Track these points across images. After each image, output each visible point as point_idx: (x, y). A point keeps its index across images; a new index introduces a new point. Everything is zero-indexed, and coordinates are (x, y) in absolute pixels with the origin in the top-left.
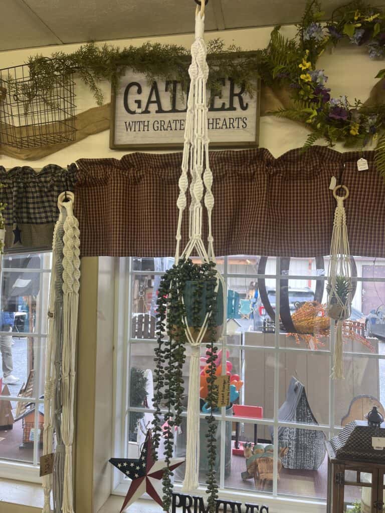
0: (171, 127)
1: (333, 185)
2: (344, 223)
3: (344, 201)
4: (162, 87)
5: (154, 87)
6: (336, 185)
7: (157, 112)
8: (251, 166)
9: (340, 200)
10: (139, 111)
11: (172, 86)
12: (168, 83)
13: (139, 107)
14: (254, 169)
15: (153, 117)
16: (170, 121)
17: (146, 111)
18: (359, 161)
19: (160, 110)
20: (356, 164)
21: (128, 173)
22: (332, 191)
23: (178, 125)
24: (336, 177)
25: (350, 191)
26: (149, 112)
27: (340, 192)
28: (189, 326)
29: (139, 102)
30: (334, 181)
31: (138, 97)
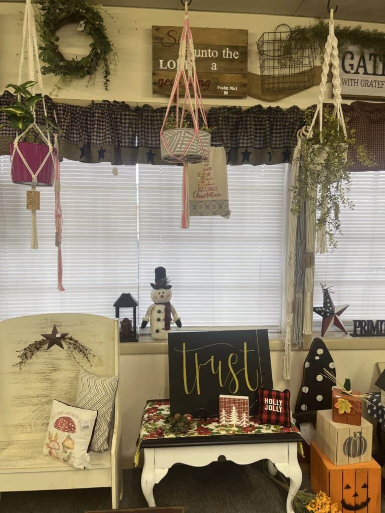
0: (372, 85)
4: (367, 57)
5: (362, 58)
7: (364, 74)
10: (353, 71)
11: (372, 58)
12: (371, 55)
13: (352, 69)
15: (361, 76)
16: (371, 81)
17: (357, 73)
19: (366, 73)
23: (377, 84)
26: (358, 73)
29: (352, 65)
31: (351, 62)
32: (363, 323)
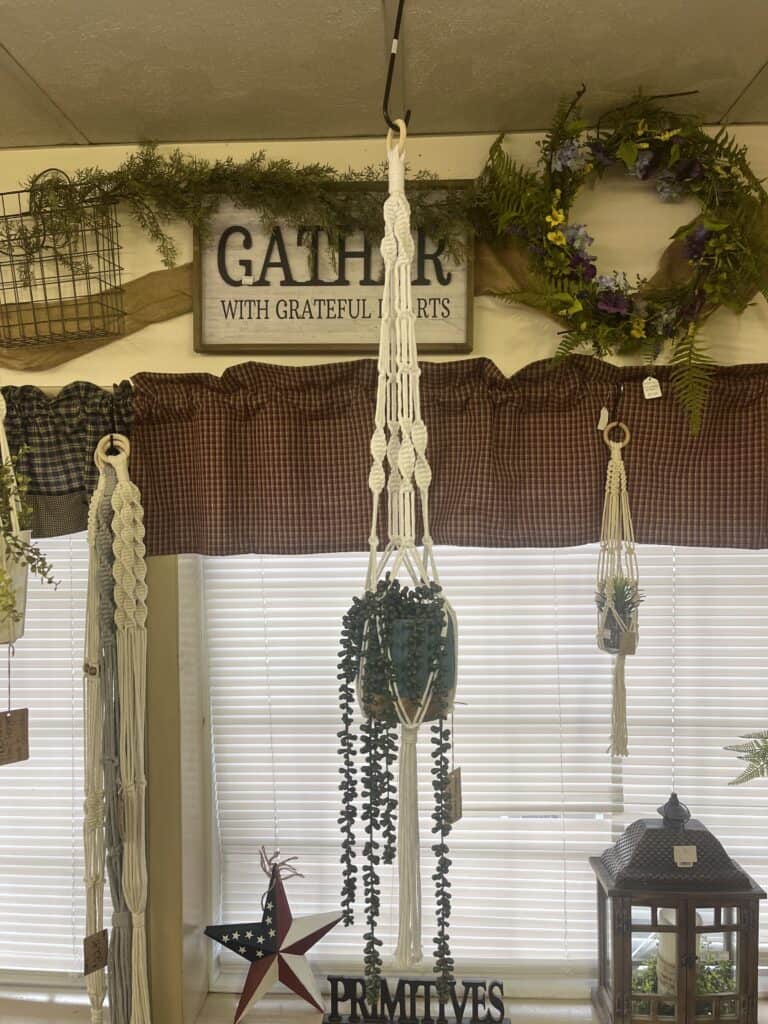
0: (310, 312)
1: (603, 424)
2: (624, 488)
3: (623, 449)
4: (290, 237)
5: (276, 237)
6: (609, 423)
7: (283, 284)
8: (462, 388)
9: (616, 448)
10: (249, 280)
11: (307, 237)
12: (301, 231)
13: (248, 273)
14: (466, 394)
15: (275, 292)
16: (307, 302)
17: (262, 282)
18: (646, 381)
19: (289, 281)
20: (641, 386)
21: (235, 400)
22: (602, 432)
23: (324, 309)
24: (608, 407)
25: (631, 432)
26: (267, 284)
27: (616, 434)
29: (247, 264)
30: (605, 414)
31: (246, 255)
32: (359, 986)
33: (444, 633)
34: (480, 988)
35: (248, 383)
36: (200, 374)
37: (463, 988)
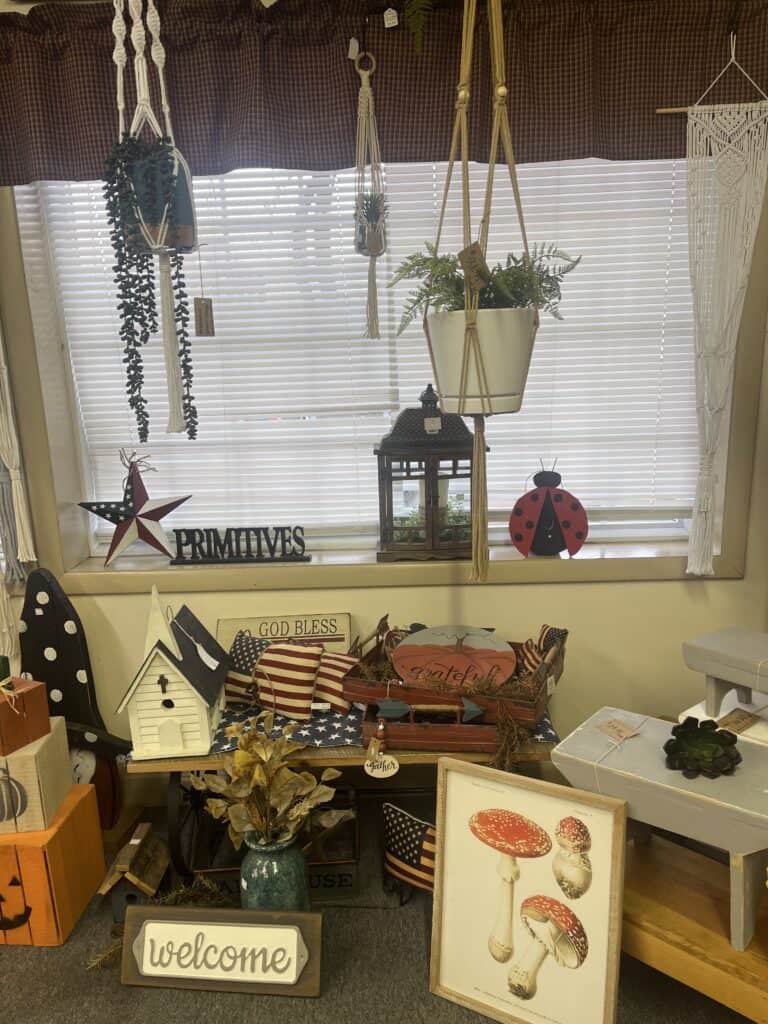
1: (354, 50)
2: (372, 113)
3: (371, 77)
6: (360, 52)
8: (235, 23)
9: (365, 75)
14: (239, 28)
18: (387, 12)
20: (383, 18)
21: (44, 39)
22: (353, 61)
24: (358, 38)
25: (377, 61)
27: (364, 63)
28: (145, 222)
30: (354, 45)
32: (197, 536)
33: (175, 172)
34: (287, 532)
35: (53, 22)
36: (9, 13)
37: (274, 532)
